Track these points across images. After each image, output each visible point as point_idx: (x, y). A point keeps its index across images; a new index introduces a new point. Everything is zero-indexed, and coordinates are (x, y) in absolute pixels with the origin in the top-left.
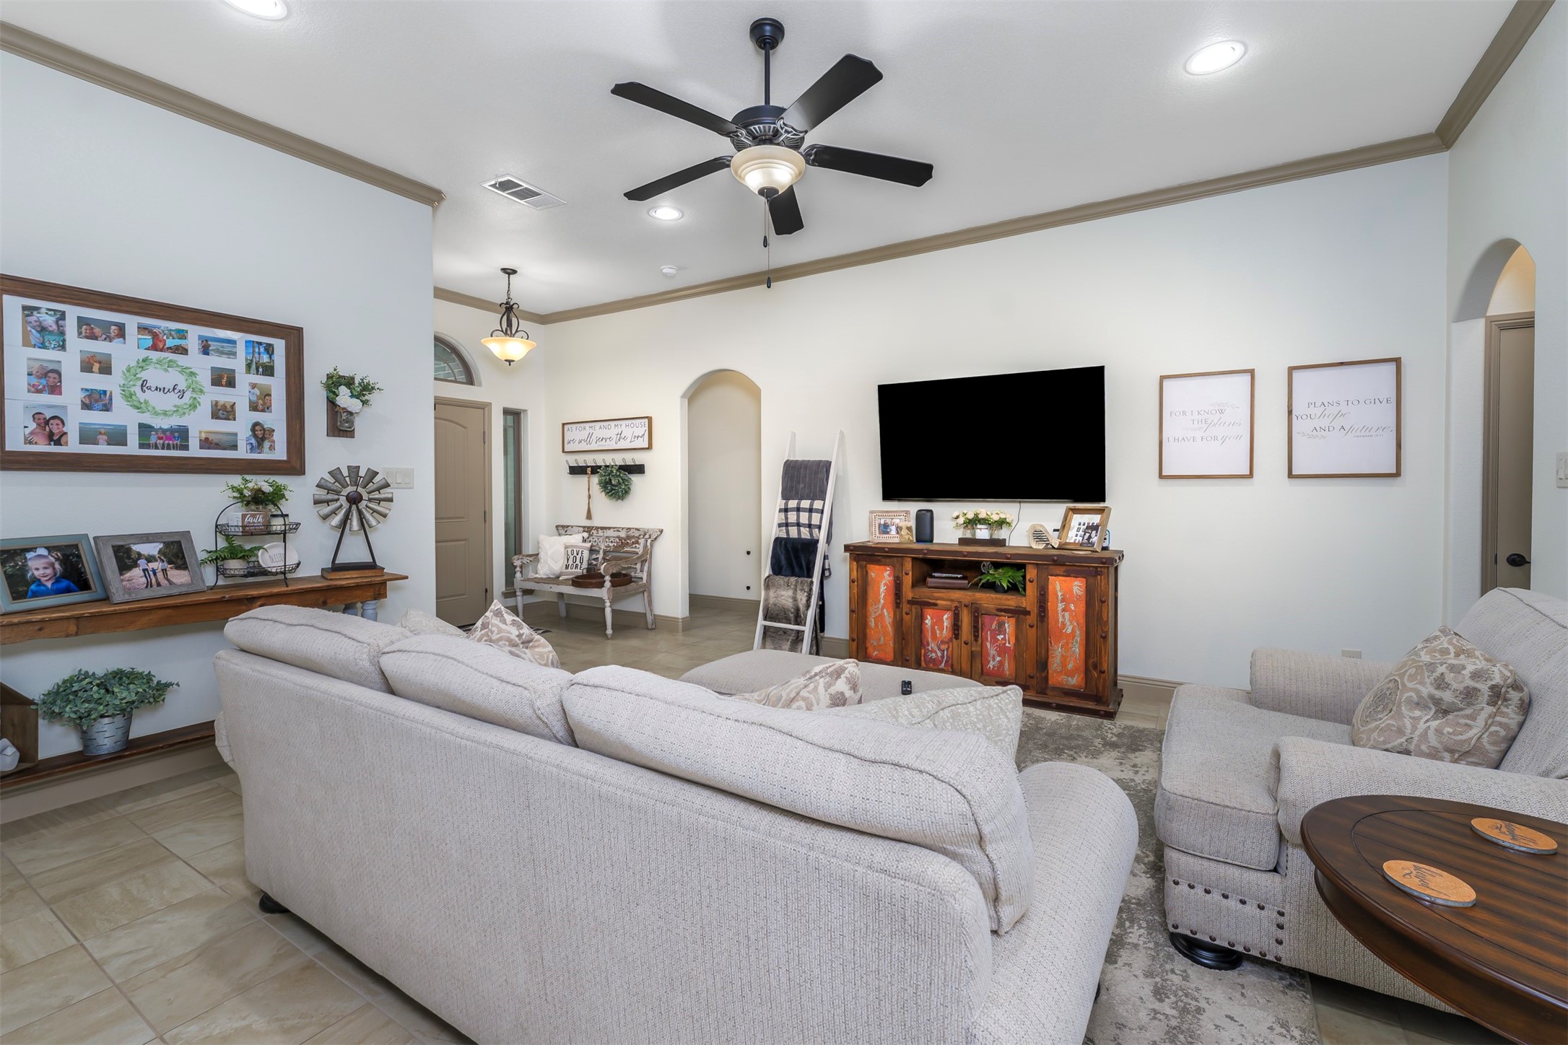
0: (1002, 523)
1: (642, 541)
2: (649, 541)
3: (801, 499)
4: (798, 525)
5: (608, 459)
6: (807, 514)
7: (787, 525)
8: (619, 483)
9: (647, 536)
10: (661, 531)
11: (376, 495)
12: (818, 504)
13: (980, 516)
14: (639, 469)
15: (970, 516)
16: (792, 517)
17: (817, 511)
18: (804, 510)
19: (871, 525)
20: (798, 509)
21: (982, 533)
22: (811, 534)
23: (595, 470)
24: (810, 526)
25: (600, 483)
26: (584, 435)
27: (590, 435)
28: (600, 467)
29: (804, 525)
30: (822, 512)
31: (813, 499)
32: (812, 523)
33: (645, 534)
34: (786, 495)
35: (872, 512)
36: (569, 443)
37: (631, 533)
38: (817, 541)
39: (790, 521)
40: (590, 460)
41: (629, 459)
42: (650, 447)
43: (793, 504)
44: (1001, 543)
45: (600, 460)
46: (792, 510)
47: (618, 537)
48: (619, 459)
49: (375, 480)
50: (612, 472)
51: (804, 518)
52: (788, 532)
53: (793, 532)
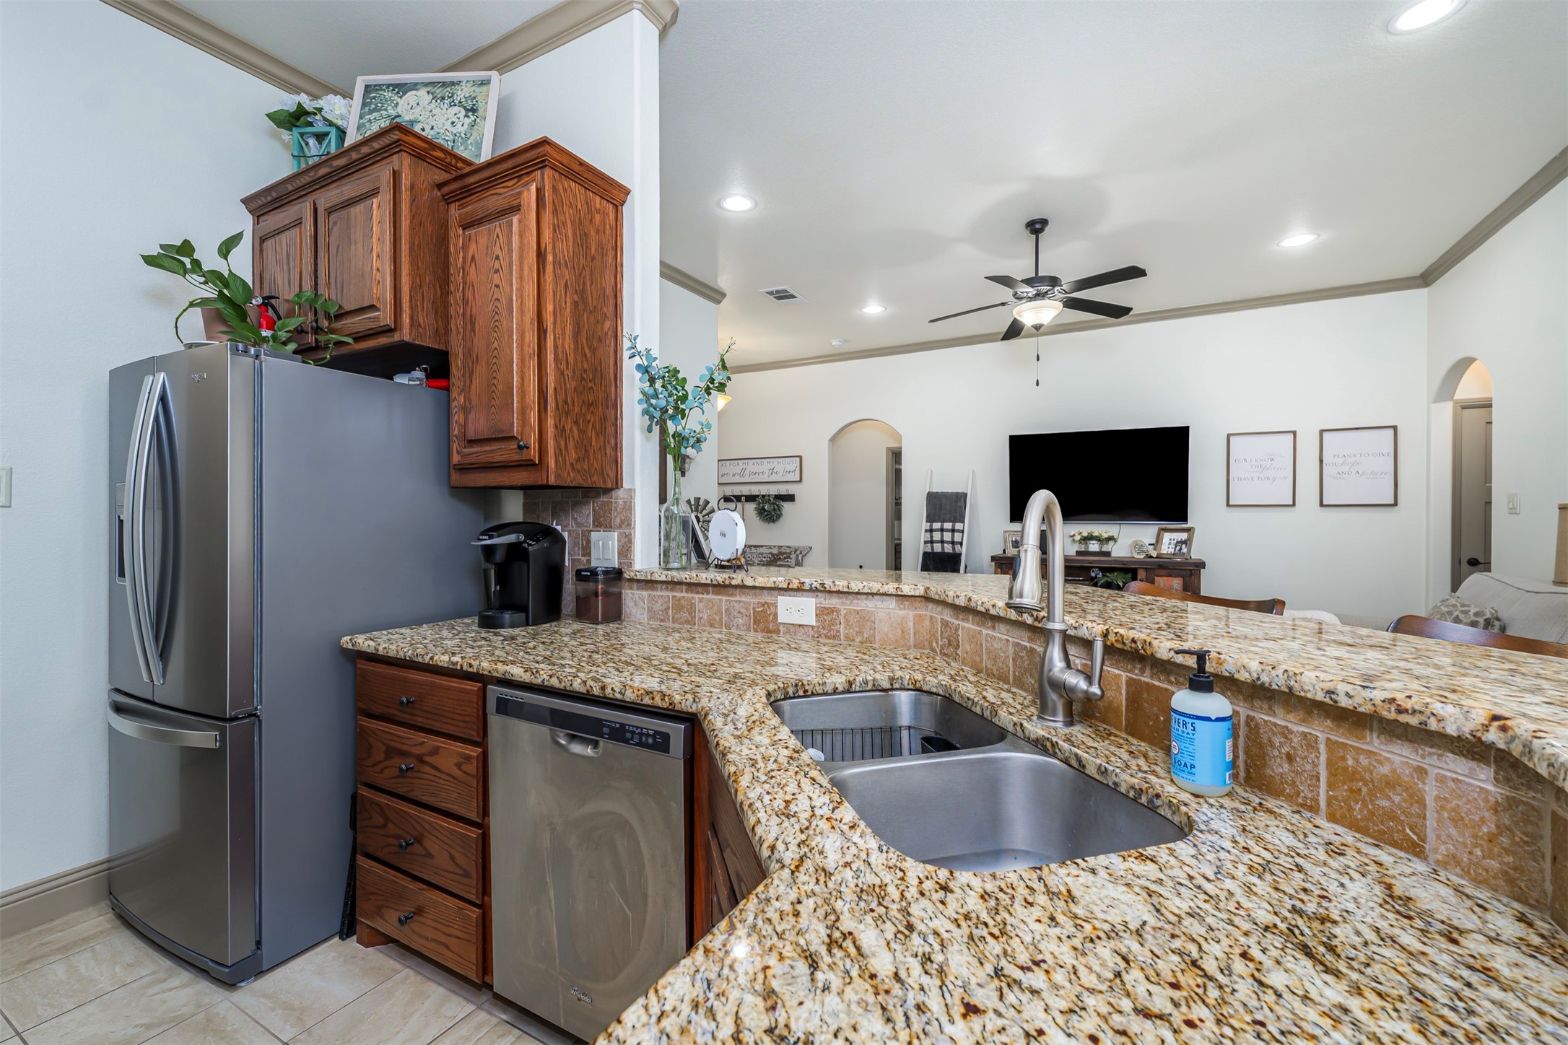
0: (1110, 539)
1: (793, 556)
2: (800, 556)
3: (943, 521)
4: (942, 542)
5: (764, 490)
6: (950, 534)
7: (932, 542)
8: (774, 509)
9: (798, 552)
10: (811, 548)
12: (958, 526)
13: (1094, 534)
14: (790, 498)
15: (1085, 534)
16: (937, 536)
17: (959, 531)
18: (948, 530)
19: (1005, 542)
20: (942, 530)
21: (1094, 546)
22: (954, 549)
23: (751, 498)
24: (953, 543)
25: (756, 509)
26: (738, 469)
27: (744, 470)
28: (758, 496)
29: (948, 542)
30: (963, 532)
31: (954, 521)
32: (955, 540)
33: (796, 551)
34: (930, 519)
35: (1006, 532)
36: (723, 476)
37: (783, 550)
38: (960, 554)
39: (934, 539)
40: (746, 490)
41: (783, 490)
42: (800, 481)
43: (937, 525)
44: (1108, 554)
45: (755, 490)
46: (936, 530)
47: (771, 553)
48: (773, 490)
50: (769, 500)
51: (947, 536)
52: (932, 548)
53: (938, 548)
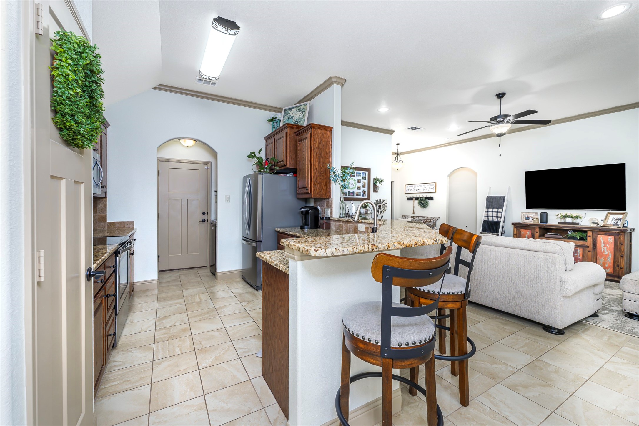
0: (577, 217)
1: (432, 221)
2: (435, 221)
3: (494, 208)
4: (492, 216)
5: (421, 196)
6: (496, 213)
7: (488, 216)
8: (425, 203)
9: (434, 219)
10: (439, 218)
11: (383, 204)
12: (500, 210)
13: (568, 215)
14: (432, 199)
15: (564, 215)
16: (490, 214)
17: (500, 212)
18: (495, 212)
19: (522, 217)
20: (492, 212)
21: (569, 220)
22: (497, 219)
23: (416, 199)
24: (497, 217)
25: (418, 203)
26: (412, 188)
27: (414, 189)
28: (419, 198)
29: (495, 217)
30: (502, 212)
31: (498, 208)
32: (498, 216)
33: (433, 219)
34: (488, 207)
35: (522, 213)
36: (407, 191)
37: (428, 218)
38: (500, 222)
39: (489, 215)
40: (415, 196)
41: (428, 195)
42: (436, 192)
43: (490, 210)
44: (578, 224)
45: (418, 196)
46: (490, 212)
47: (424, 219)
48: (425, 196)
49: (381, 201)
50: (423, 199)
51: (495, 214)
52: (488, 219)
53: (490, 219)
